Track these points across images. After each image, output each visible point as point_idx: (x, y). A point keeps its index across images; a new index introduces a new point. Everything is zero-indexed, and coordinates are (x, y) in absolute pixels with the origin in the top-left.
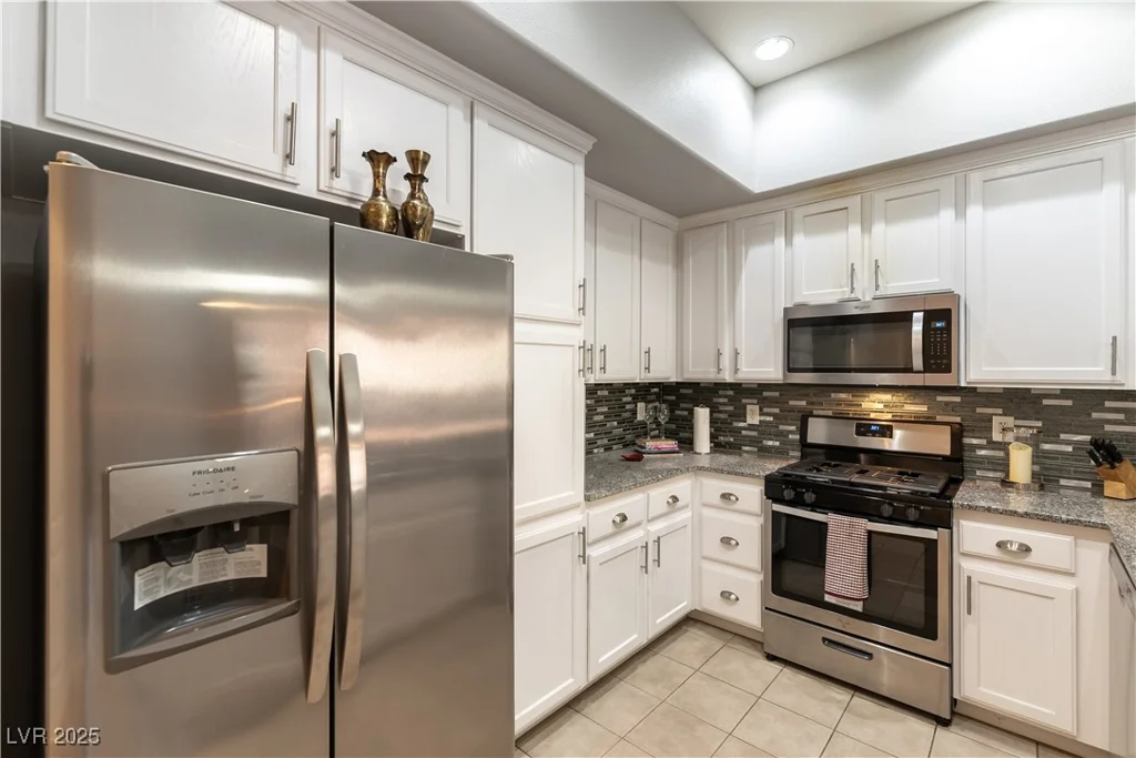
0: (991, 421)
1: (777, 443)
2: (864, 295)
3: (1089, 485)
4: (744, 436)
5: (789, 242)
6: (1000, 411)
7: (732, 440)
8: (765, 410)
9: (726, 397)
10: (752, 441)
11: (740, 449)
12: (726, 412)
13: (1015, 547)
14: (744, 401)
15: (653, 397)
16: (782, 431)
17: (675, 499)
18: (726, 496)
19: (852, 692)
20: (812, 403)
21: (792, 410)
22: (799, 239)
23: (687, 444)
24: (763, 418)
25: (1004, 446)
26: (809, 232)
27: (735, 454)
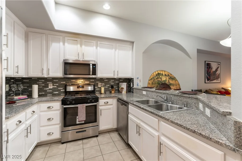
0: (98, 84)
1: (58, 92)
2: (80, 59)
3: (109, 92)
4: (48, 92)
5: (64, 44)
6: (99, 82)
7: (44, 93)
8: (54, 85)
9: (41, 82)
10: (50, 93)
11: (47, 95)
12: (41, 86)
13: (106, 102)
14: (48, 83)
15: (12, 83)
16: (59, 89)
17: (34, 112)
18: (49, 108)
19: (82, 140)
20: (67, 82)
21: (62, 84)
22: (66, 44)
23: (30, 96)
24: (54, 87)
25: (100, 88)
26: (68, 43)
27: (46, 97)
